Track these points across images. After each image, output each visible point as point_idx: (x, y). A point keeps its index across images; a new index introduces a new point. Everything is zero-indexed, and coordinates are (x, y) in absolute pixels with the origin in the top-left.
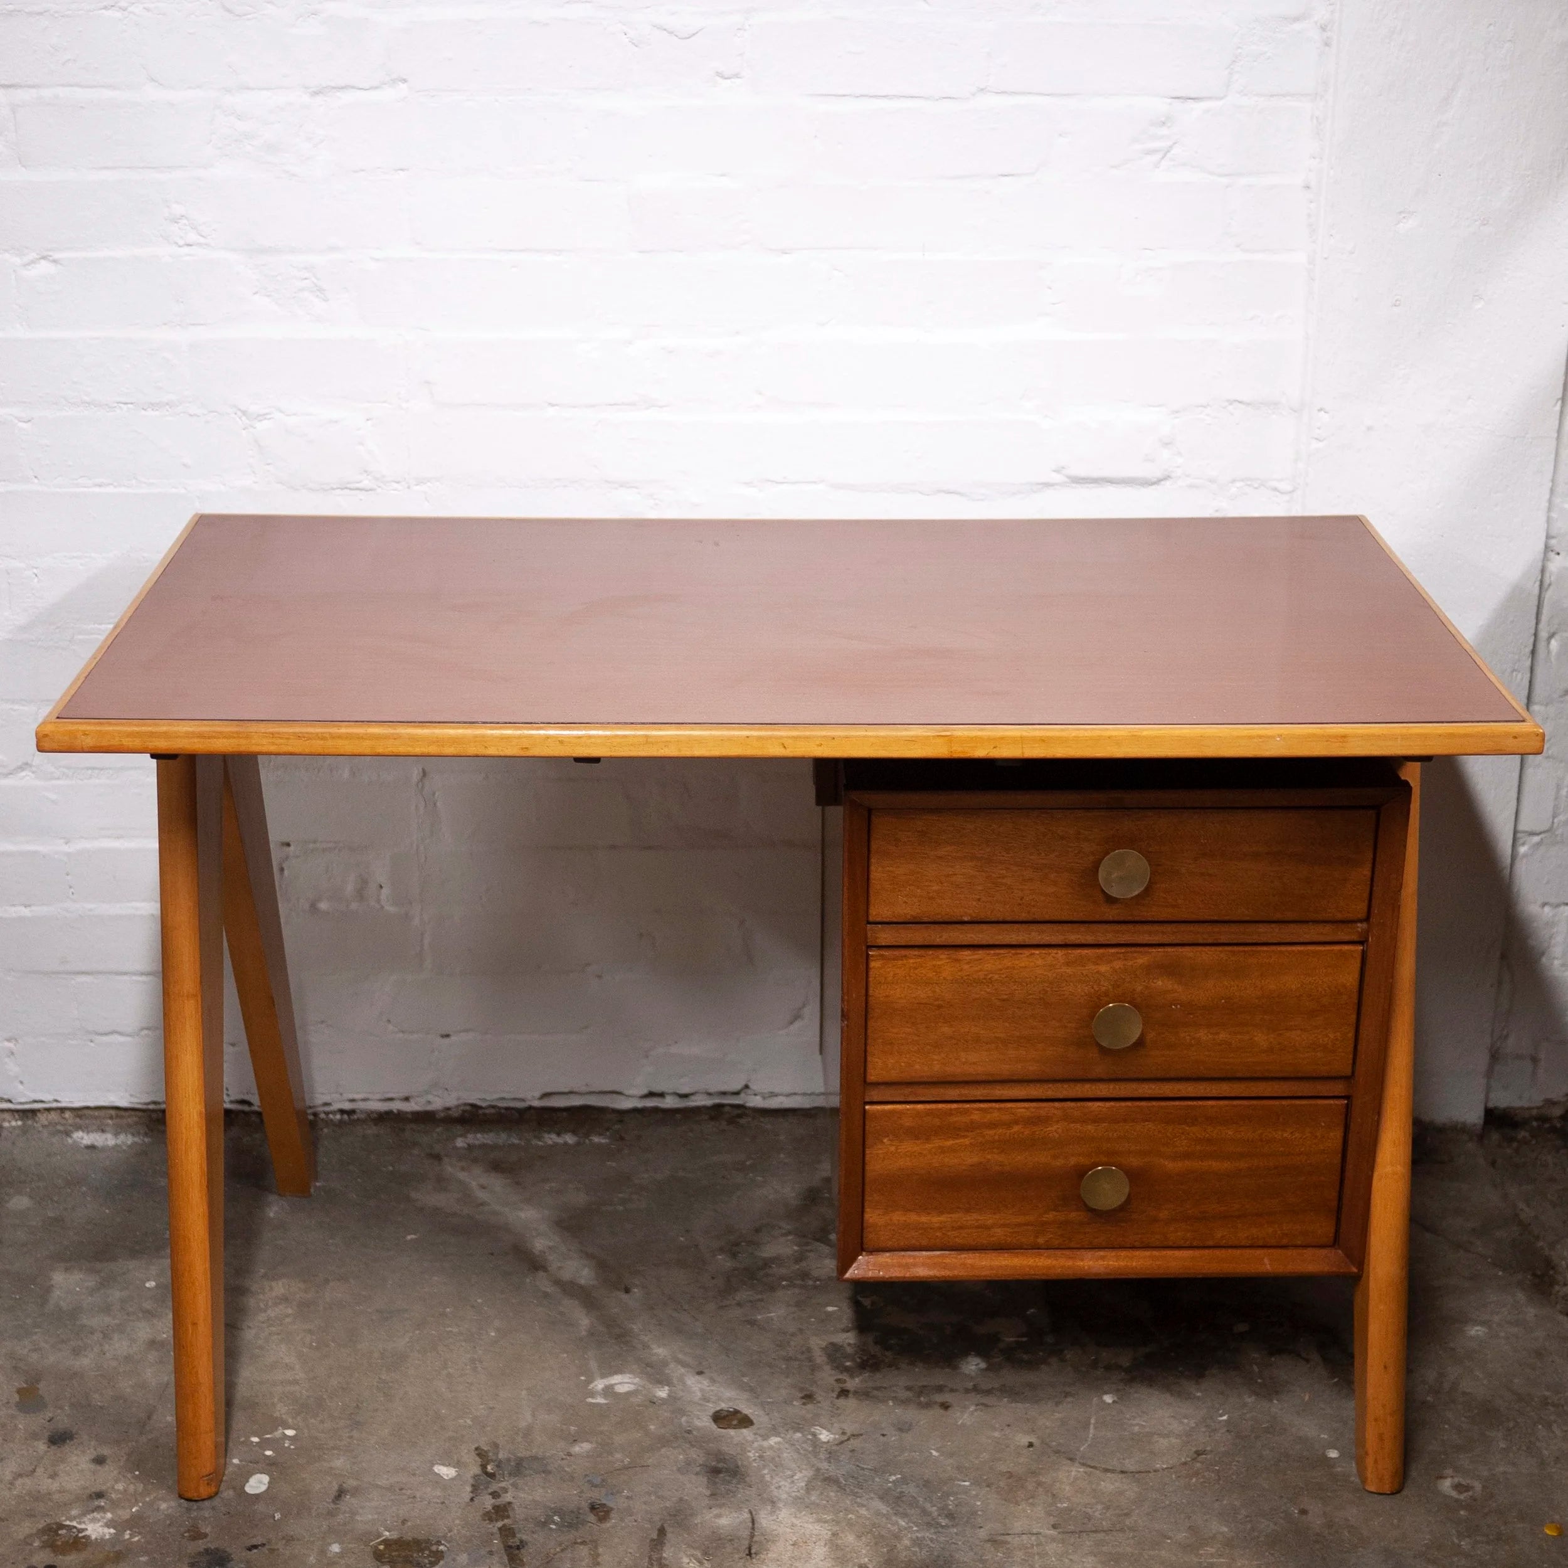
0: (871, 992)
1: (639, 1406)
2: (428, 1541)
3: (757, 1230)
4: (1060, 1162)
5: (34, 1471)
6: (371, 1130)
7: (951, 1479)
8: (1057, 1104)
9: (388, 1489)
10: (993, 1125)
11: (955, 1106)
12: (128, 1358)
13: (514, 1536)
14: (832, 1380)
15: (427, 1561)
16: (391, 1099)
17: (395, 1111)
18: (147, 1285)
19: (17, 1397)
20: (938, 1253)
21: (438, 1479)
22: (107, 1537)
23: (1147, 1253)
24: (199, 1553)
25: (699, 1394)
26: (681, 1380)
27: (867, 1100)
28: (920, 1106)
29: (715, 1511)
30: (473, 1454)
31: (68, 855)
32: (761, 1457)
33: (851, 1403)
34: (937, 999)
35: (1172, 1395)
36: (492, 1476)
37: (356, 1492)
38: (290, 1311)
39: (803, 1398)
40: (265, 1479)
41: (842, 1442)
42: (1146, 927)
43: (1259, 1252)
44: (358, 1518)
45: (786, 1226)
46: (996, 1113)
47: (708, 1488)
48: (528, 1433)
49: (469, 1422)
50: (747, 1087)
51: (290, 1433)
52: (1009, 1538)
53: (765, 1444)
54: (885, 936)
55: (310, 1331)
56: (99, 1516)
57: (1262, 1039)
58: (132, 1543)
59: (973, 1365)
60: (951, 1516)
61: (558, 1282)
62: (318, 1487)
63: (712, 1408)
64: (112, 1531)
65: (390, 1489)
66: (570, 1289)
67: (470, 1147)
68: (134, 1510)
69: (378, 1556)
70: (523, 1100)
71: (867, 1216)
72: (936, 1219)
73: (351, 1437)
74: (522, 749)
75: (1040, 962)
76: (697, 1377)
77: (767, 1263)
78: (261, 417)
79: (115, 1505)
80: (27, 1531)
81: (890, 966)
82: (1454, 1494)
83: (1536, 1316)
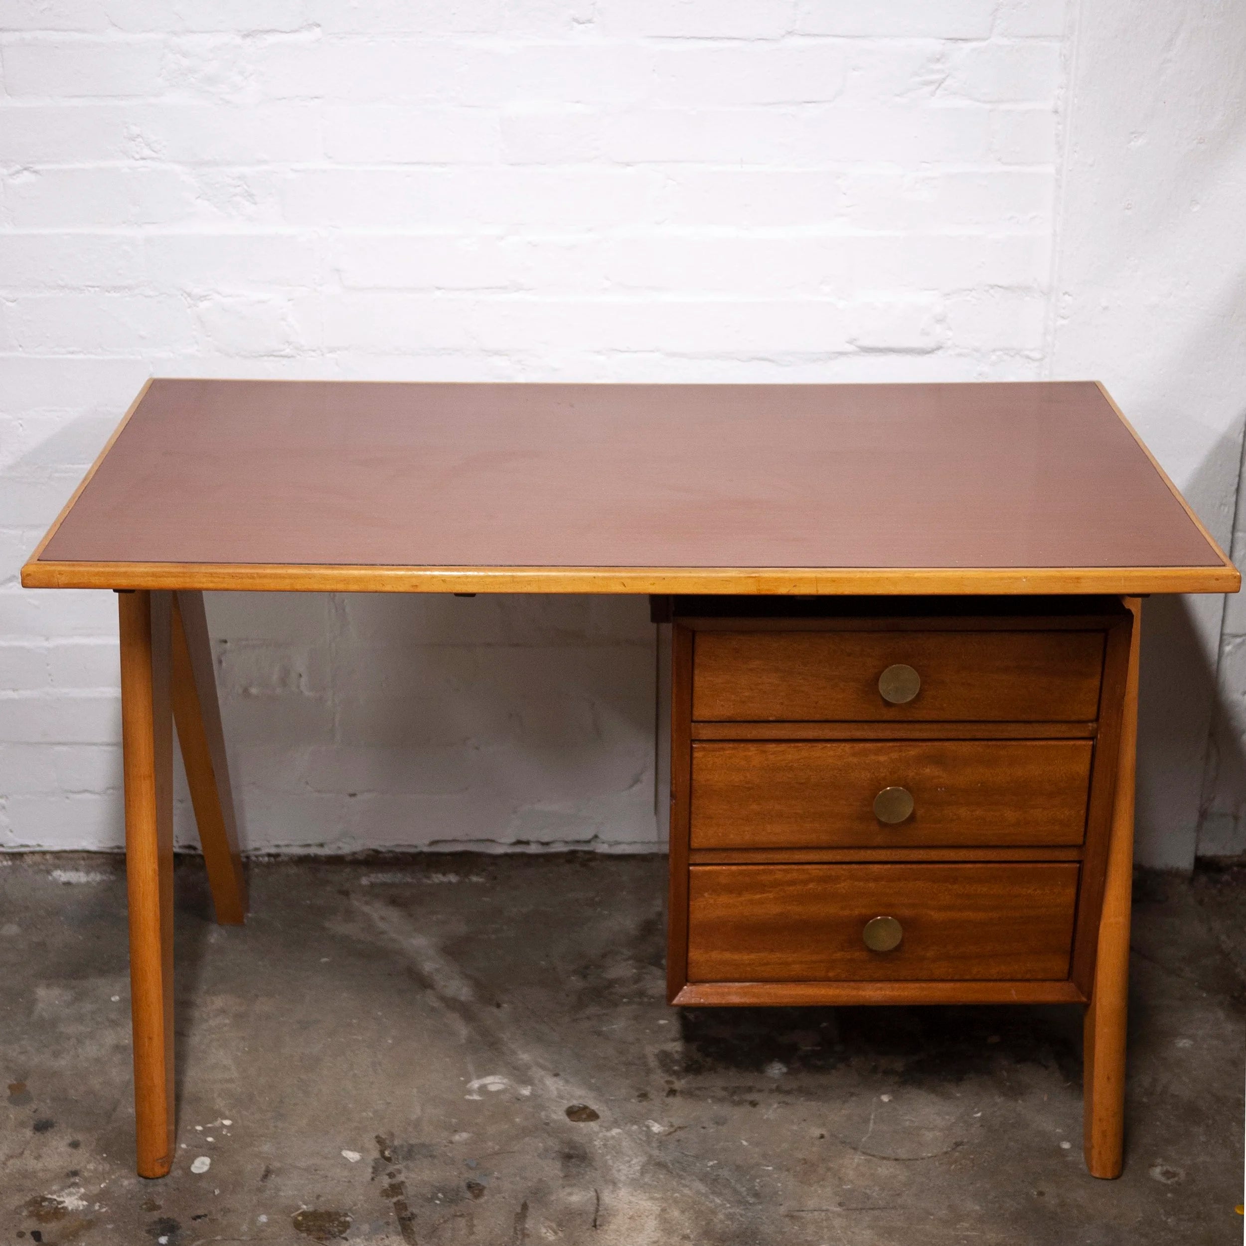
0: (694, 777)
1: (507, 1102)
2: (337, 1213)
3: (604, 956)
4: (847, 912)
5: (22, 1153)
6: (293, 870)
7: (758, 1164)
8: (844, 866)
9: (305, 1170)
10: (792, 883)
11: (762, 867)
12: (97, 1060)
13: (406, 1209)
14: (662, 1082)
15: (336, 1230)
16: (309, 845)
17: (313, 855)
18: (113, 999)
19: (8, 1092)
20: (748, 984)
21: (346, 1162)
22: (81, 1208)
23: (917, 985)
24: (155, 1222)
25: (555, 1093)
26: (541, 1080)
27: (691, 862)
28: (734, 868)
29: (568, 1190)
30: (374, 1142)
31: (48, 649)
32: (605, 1145)
33: (677, 1101)
34: (747, 783)
35: (937, 1095)
36: (389, 1159)
37: (279, 1172)
38: (227, 1021)
39: (639, 1096)
40: (207, 1160)
41: (670, 1134)
42: (917, 726)
43: (1007, 985)
44: (282, 1194)
45: (627, 952)
46: (795, 872)
47: (562, 1171)
48: (417, 1124)
49: (371, 1114)
50: (596, 837)
51: (227, 1122)
52: (803, 1214)
53: (609, 1134)
54: (706, 732)
55: (243, 1038)
56: (74, 1191)
57: (1011, 815)
58: (101, 1213)
59: (776, 1070)
60: (756, 1195)
61: (443, 999)
62: (249, 1167)
63: (566, 1104)
64: (85, 1203)
65: (307, 1170)
66: (452, 1004)
67: (373, 885)
68: (102, 1186)
69: (297, 1225)
70: (416, 847)
71: (690, 954)
72: (746, 957)
73: (275, 1127)
74: (413, 586)
75: (831, 753)
76: (555, 1079)
77: (611, 983)
78: (203, 298)
79: (87, 1182)
80: (17, 1203)
81: (710, 756)
82: (1163, 1180)
83: (1233, 1031)
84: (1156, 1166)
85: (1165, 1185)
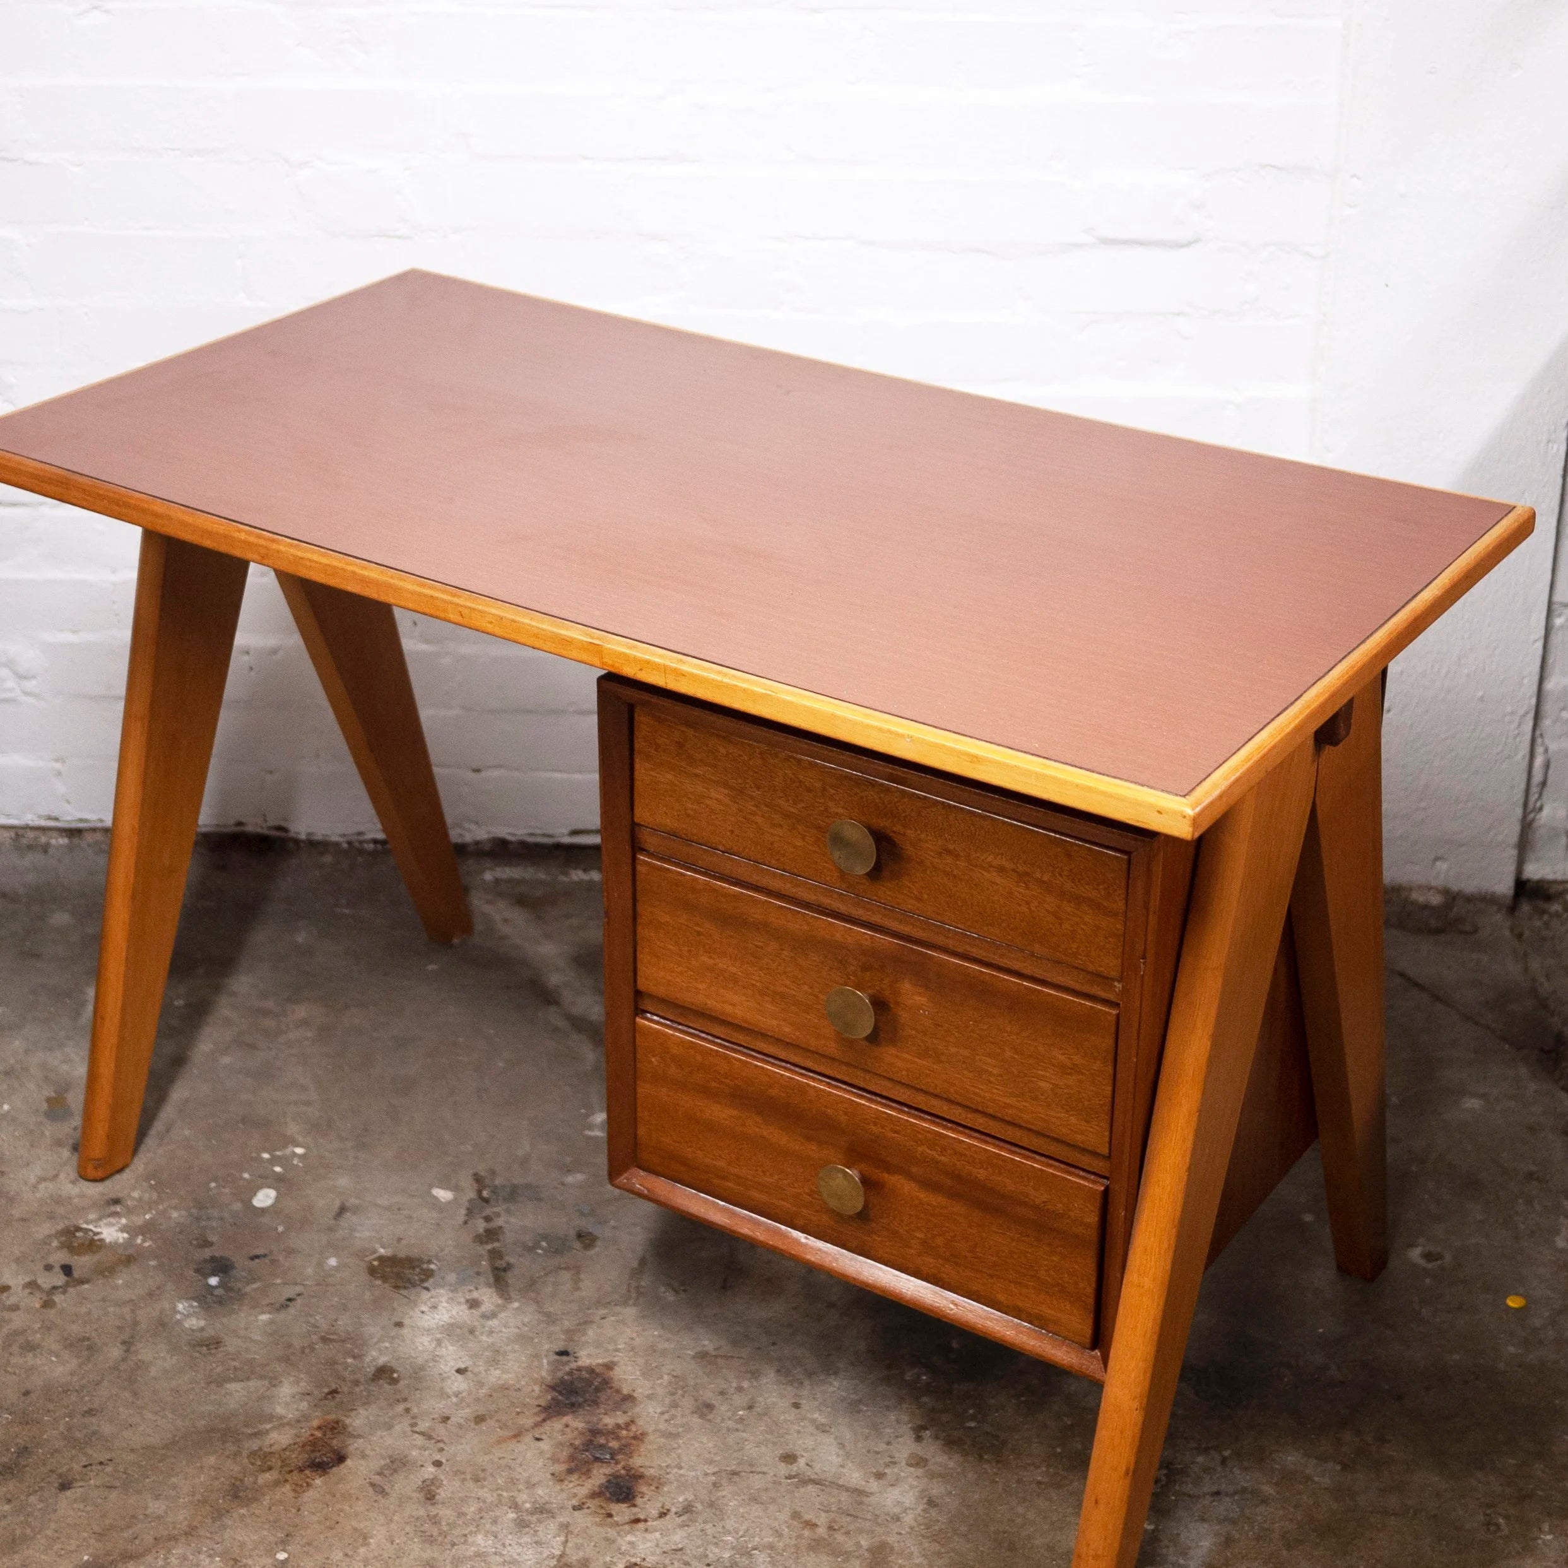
2: (420, 1260)
5: (56, 1176)
9: (385, 1208)
13: (501, 1258)
15: (416, 1278)
18: (176, 1003)
19: (45, 1106)
21: (435, 1203)
22: (121, 1241)
24: (205, 1261)
30: (471, 1180)
36: (486, 1201)
37: (356, 1210)
38: (309, 1034)
40: (272, 1193)
44: (357, 1235)
48: (525, 1161)
49: (470, 1149)
51: (299, 1151)
55: (327, 1055)
56: (114, 1221)
58: (144, 1247)
61: (569, 1017)
62: (321, 1203)
64: (126, 1235)
65: (388, 1208)
66: (579, 1024)
67: (497, 881)
68: (147, 1217)
69: (372, 1271)
70: (553, 837)
73: (356, 1158)
78: (303, 165)
79: (130, 1211)
80: (46, 1232)
82: (1422, 1262)
83: (1536, 1092)
84: (1417, 1246)
85: (1424, 1269)
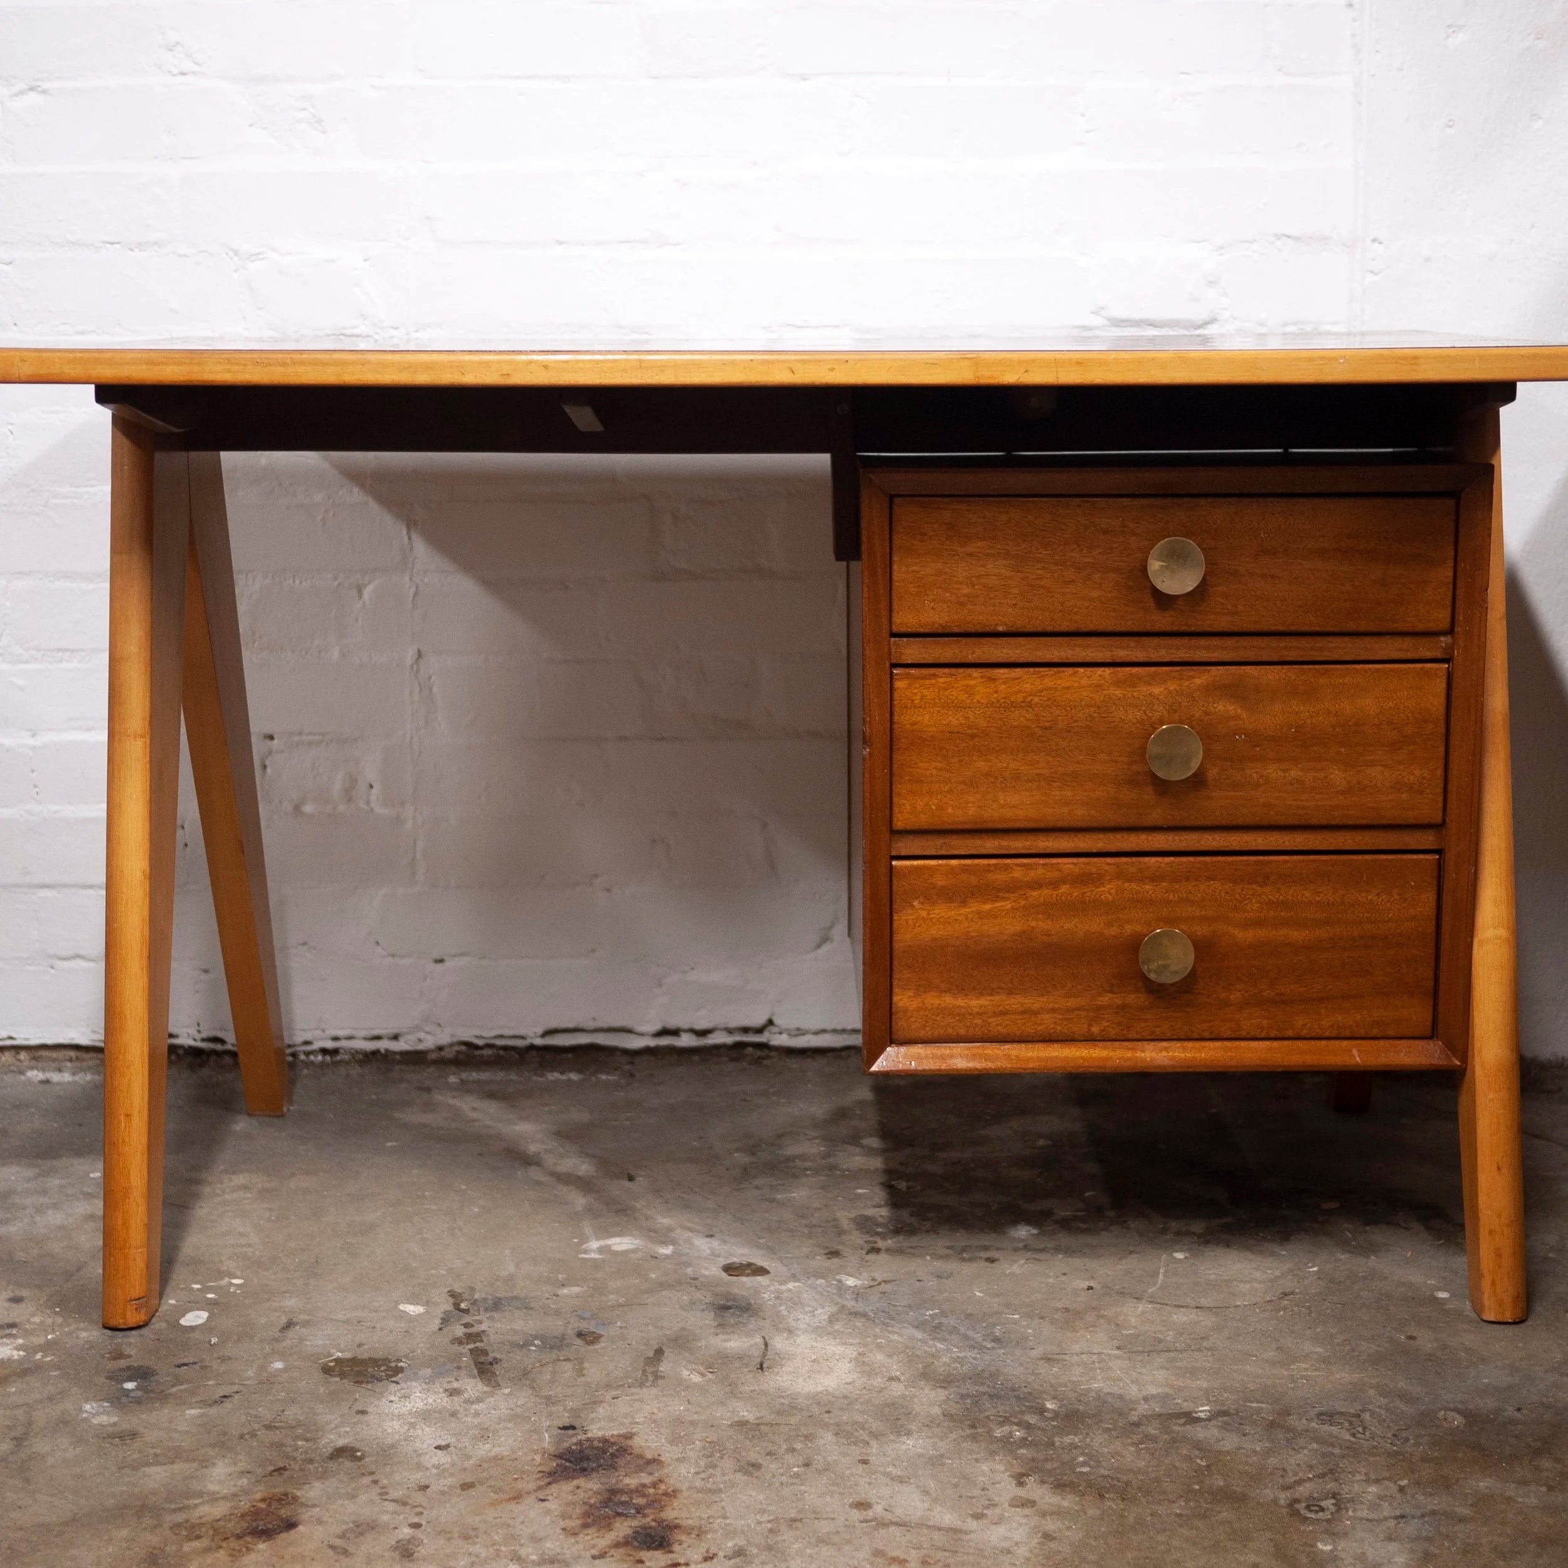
0: (896, 718)
1: (638, 1260)
2: (386, 1360)
3: (780, 1136)
4: (1114, 931)
6: (356, 1071)
7: (997, 1313)
8: (1109, 860)
9: (344, 1322)
10: (1037, 885)
11: (993, 861)
12: (61, 1227)
13: (486, 1355)
14: (861, 1242)
15: (382, 1374)
16: (378, 1038)
17: (383, 1051)
18: (92, 1176)
21: (403, 1315)
22: (16, 1357)
23: (1218, 1044)
24: (120, 1370)
25: (708, 1251)
26: (688, 1241)
27: (894, 853)
28: (954, 862)
29: (721, 1337)
30: (445, 1296)
31: (34, 748)
32: (777, 1298)
33: (883, 1257)
34: (970, 727)
36: (465, 1311)
37: (305, 1324)
38: (249, 1195)
39: (826, 1254)
40: (204, 1314)
41: (871, 1287)
42: (1203, 642)
43: (1345, 1043)
44: (308, 1343)
45: (812, 1133)
46: (1040, 869)
47: (714, 1320)
48: (510, 1279)
49: (443, 1272)
50: (770, 1022)
51: (237, 1281)
52: (1066, 1357)
53: (783, 1287)
54: (912, 651)
55: (270, 1210)
56: (8, 1342)
57: (1338, 776)
58: (45, 1362)
59: (1023, 1232)
60: (997, 1340)
61: (552, 1174)
62: (264, 1321)
63: (723, 1261)
64: (22, 1353)
65: (348, 1322)
66: (565, 1178)
67: (464, 1082)
68: (49, 1337)
69: (327, 1370)
70: (522, 1038)
71: (895, 999)
72: (976, 1003)
73: (306, 1284)
75: (1084, 682)
76: (709, 1239)
77: (789, 1159)
78: (254, 257)
79: (27, 1333)
81: (918, 685)
